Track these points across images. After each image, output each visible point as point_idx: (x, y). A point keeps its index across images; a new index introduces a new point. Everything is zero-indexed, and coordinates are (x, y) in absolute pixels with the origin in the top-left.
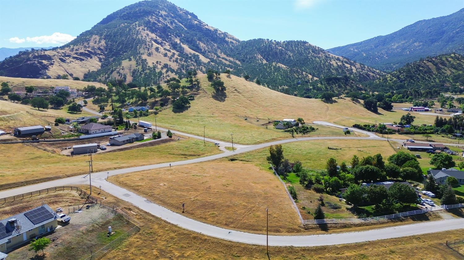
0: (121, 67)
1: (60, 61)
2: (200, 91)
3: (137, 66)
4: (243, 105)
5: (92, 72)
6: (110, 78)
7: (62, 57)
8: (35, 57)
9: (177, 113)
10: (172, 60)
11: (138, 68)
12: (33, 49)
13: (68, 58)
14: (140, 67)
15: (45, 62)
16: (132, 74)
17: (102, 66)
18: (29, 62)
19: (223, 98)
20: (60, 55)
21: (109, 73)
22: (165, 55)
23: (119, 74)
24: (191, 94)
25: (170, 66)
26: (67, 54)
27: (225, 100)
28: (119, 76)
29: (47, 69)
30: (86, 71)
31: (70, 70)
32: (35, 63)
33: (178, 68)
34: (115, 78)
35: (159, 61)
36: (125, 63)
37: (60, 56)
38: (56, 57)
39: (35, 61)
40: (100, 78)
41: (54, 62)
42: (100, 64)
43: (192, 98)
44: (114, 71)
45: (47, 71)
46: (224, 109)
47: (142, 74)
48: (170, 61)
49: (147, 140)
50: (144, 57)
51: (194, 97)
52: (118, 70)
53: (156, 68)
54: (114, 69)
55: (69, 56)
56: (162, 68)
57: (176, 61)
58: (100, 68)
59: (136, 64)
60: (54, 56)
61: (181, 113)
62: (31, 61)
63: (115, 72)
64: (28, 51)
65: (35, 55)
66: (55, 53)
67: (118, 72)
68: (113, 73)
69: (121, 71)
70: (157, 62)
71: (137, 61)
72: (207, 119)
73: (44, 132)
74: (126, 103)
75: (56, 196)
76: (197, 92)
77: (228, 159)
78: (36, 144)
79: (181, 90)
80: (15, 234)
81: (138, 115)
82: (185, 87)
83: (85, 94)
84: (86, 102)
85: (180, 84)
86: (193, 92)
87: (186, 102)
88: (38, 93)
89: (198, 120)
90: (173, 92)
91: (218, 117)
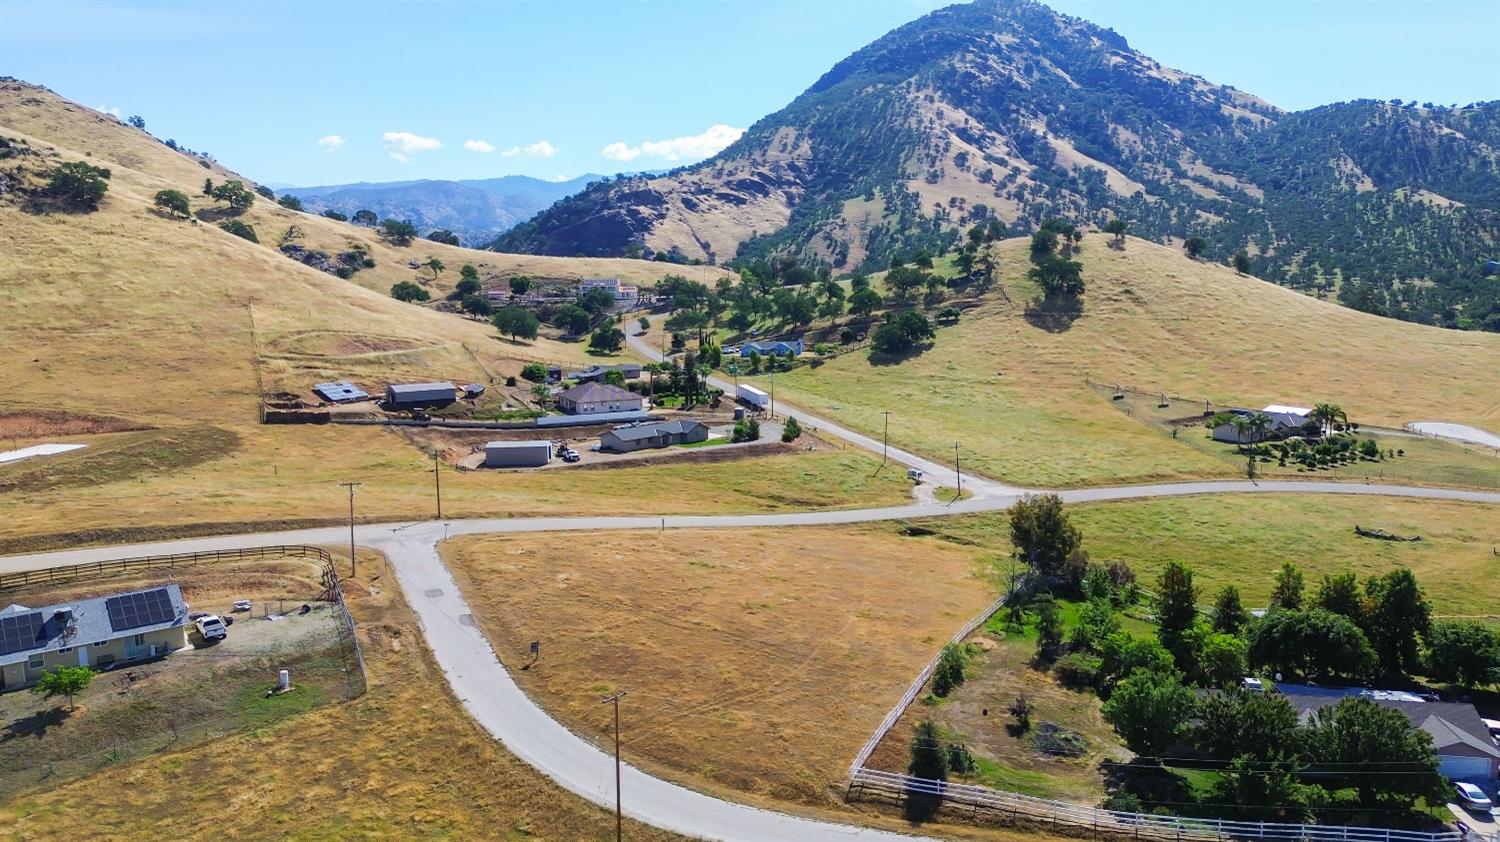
0: (839, 221)
1: (682, 205)
2: (987, 296)
3: (885, 217)
4: (1132, 348)
5: (762, 236)
6: (803, 253)
7: (689, 196)
8: (623, 197)
9: (880, 367)
10: (1004, 192)
11: (889, 223)
12: (620, 176)
13: (705, 196)
14: (895, 219)
15: (645, 211)
17: (792, 219)
18: (605, 212)
19: (1066, 318)
20: (685, 189)
21: (801, 239)
22: (986, 177)
23: (828, 242)
24: (953, 305)
25: (993, 211)
26: (703, 187)
27: (1067, 328)
28: (828, 247)
29: (647, 229)
30: (744, 233)
31: (705, 234)
32: (619, 213)
34: (816, 254)
35: (959, 196)
36: (853, 209)
37: (685, 193)
38: (674, 195)
39: (620, 207)
40: (774, 253)
41: (668, 209)
42: (788, 212)
43: (954, 317)
44: (817, 232)
45: (647, 236)
46: (1049, 358)
47: (897, 241)
48: (997, 195)
49: (714, 442)
50: (913, 186)
51: (957, 315)
52: (828, 229)
53: (943, 219)
54: (816, 228)
55: (708, 192)
56: (963, 221)
57: (1019, 196)
58: (786, 224)
59: (886, 209)
60: (670, 193)
61: (893, 367)
62: (611, 208)
63: (821, 234)
64: (608, 180)
65: (623, 192)
66: (675, 184)
67: (828, 237)
68: (814, 239)
69: (838, 234)
70: (953, 202)
71: (890, 200)
72: (967, 391)
73: (454, 400)
74: (749, 331)
75: (272, 569)
76: (976, 297)
77: (902, 527)
78: (415, 430)
79: (924, 290)
80: (54, 645)
81: (761, 368)
82: (941, 281)
83: (658, 300)
84: (645, 325)
85: (930, 271)
86: (961, 299)
87: (925, 330)
88: (544, 296)
89: (938, 390)
90: (899, 296)
91: (1012, 383)
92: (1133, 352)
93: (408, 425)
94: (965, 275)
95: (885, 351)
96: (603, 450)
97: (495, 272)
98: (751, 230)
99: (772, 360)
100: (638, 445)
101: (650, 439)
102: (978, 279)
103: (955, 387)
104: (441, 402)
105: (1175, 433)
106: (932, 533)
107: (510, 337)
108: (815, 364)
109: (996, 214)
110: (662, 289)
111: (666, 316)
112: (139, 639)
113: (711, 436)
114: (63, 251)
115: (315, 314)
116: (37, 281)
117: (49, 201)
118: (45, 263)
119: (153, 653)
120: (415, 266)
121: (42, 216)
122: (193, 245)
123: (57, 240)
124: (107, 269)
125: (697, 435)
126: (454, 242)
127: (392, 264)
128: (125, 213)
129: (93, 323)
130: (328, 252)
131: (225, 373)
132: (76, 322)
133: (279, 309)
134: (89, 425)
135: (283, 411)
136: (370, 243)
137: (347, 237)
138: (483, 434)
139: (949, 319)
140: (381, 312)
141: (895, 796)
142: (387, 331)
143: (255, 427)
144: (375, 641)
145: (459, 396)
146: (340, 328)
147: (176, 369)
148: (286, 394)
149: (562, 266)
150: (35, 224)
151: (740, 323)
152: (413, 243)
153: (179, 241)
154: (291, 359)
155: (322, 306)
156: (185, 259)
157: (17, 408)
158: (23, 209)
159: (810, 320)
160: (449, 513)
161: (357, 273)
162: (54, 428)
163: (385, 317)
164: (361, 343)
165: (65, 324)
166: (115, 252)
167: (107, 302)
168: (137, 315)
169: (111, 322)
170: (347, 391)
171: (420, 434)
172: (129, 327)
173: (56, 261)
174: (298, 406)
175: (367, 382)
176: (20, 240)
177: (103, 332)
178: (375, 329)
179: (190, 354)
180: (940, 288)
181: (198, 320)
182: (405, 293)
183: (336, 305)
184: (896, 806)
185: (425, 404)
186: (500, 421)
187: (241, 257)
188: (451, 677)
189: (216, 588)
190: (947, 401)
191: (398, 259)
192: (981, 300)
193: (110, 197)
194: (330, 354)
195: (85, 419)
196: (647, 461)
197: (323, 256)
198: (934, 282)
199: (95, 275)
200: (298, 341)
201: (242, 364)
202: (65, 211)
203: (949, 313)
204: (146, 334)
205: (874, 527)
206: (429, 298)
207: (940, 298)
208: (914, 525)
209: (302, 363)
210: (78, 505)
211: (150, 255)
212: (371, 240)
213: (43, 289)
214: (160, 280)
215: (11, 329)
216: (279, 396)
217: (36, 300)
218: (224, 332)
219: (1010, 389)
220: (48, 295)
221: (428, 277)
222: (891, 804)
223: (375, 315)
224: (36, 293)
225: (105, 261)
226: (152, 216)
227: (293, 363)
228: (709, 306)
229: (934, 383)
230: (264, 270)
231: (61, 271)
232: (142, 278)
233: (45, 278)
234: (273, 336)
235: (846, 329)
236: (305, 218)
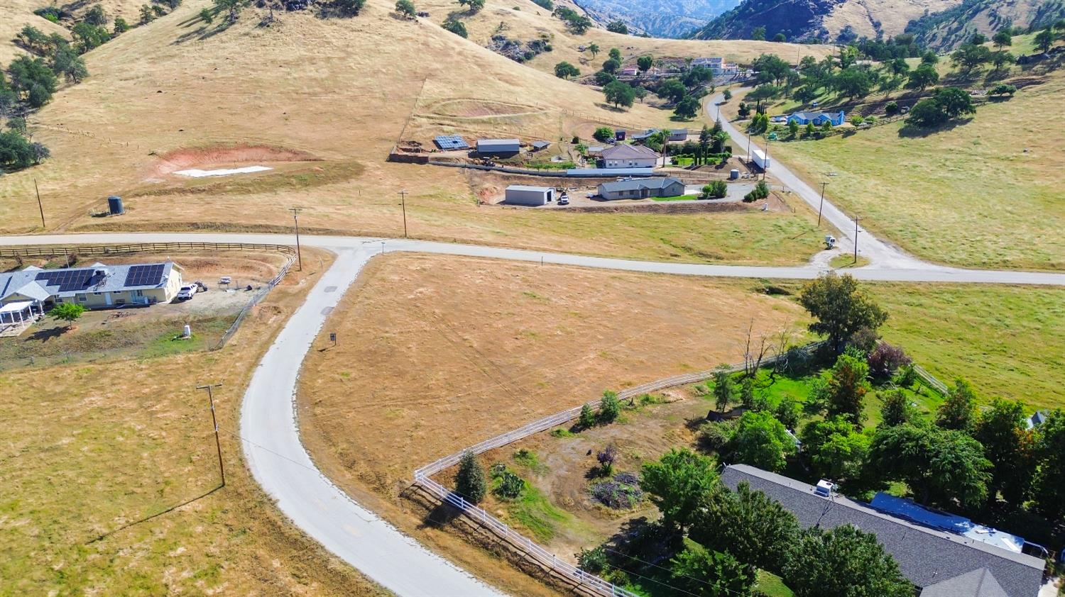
2: (1055, 73)
6: (964, 29)
9: (906, 138)
16: (1033, 17)
21: (964, 17)
23: (992, 18)
24: (1012, 83)
28: (991, 23)
30: (916, 12)
31: (879, 13)
34: (976, 30)
40: (935, 31)
43: (1008, 94)
44: (983, 10)
45: (825, 17)
49: (682, 197)
51: (1012, 91)
52: (994, 6)
54: (983, 6)
61: (920, 140)
63: (986, 12)
67: (993, 14)
68: (978, 16)
69: (1004, 12)
72: (976, 166)
73: (518, 152)
74: (811, 103)
75: (265, 260)
76: (1042, 74)
77: (763, 286)
78: (479, 172)
79: (989, 67)
80: (91, 289)
81: (798, 135)
82: (1010, 59)
83: (752, 75)
84: (728, 96)
85: (1007, 48)
86: (1026, 76)
87: (966, 105)
88: (667, 72)
89: (948, 163)
90: (963, 72)
91: (1034, 161)
93: (477, 169)
94: (1040, 52)
95: (920, 125)
96: (594, 198)
97: (637, 53)
98: (923, 9)
99: (809, 129)
100: (621, 195)
101: (632, 192)
102: (1052, 57)
103: (967, 161)
104: (506, 154)
106: (787, 294)
107: (613, 105)
108: (848, 133)
110: (756, 66)
111: (750, 89)
112: (139, 292)
113: (687, 192)
114: (328, 43)
115: (467, 87)
116: (307, 63)
117: (332, 10)
118: (316, 51)
119: (146, 302)
120: (581, 50)
121: (325, 20)
122: (408, 38)
123: (328, 36)
124: (349, 54)
125: (675, 190)
126: (623, 30)
127: (565, 48)
128: (374, 16)
129: (327, 91)
130: (522, 40)
131: (386, 126)
132: (318, 89)
133: (445, 82)
134: (290, 155)
135: (408, 154)
136: (555, 32)
137: (538, 29)
138: (524, 178)
139: (1001, 95)
140: (518, 85)
141: (433, 500)
142: (512, 100)
143: (380, 164)
144: (261, 316)
145: (522, 151)
146: (479, 97)
147: (359, 122)
148: (414, 142)
149: (689, 48)
150: (319, 26)
151: (805, 97)
152: (588, 32)
153: (399, 35)
154: (432, 118)
155: (475, 81)
156: (399, 48)
157: (259, 142)
158: (316, 16)
159: (866, 95)
160: (413, 234)
161: (538, 56)
162: (273, 156)
163: (518, 89)
164: (490, 108)
165: (311, 90)
166: (357, 44)
167: (340, 77)
168: (354, 86)
169: (336, 90)
170: (455, 142)
171: (480, 176)
172: (346, 93)
173: (322, 50)
174: (417, 151)
175: (472, 137)
176: (308, 36)
177: (330, 96)
178: (505, 97)
179: (372, 112)
180: (1007, 65)
181: (388, 89)
182: (564, 71)
183: (486, 80)
185: (491, 154)
186: (541, 170)
187: (437, 46)
188: (272, 348)
189: (227, 267)
190: (950, 175)
191: (570, 44)
192: (1047, 77)
193: (369, 6)
194: (461, 116)
195: (290, 151)
196: (616, 209)
197: (517, 43)
198: (1000, 59)
199: (340, 59)
200: (444, 105)
201: (398, 120)
202: (339, 16)
203: (1003, 90)
204: (354, 99)
205: (737, 282)
206: (579, 74)
207: (1005, 74)
208: (775, 285)
209: (437, 121)
210: (218, 207)
211: (377, 45)
212: (558, 30)
213: (308, 67)
214: (378, 62)
215: (281, 93)
216: (409, 143)
217: (302, 74)
218: (400, 98)
219: (1026, 166)
220: (311, 71)
221: (587, 58)
223: (511, 88)
224: (304, 70)
225: (349, 49)
226: (391, 19)
227: (431, 121)
228: (789, 81)
229: (948, 156)
230: (449, 55)
231: (322, 56)
232: (367, 61)
233: (312, 61)
234: (429, 102)
235: (893, 102)
236: (515, 16)
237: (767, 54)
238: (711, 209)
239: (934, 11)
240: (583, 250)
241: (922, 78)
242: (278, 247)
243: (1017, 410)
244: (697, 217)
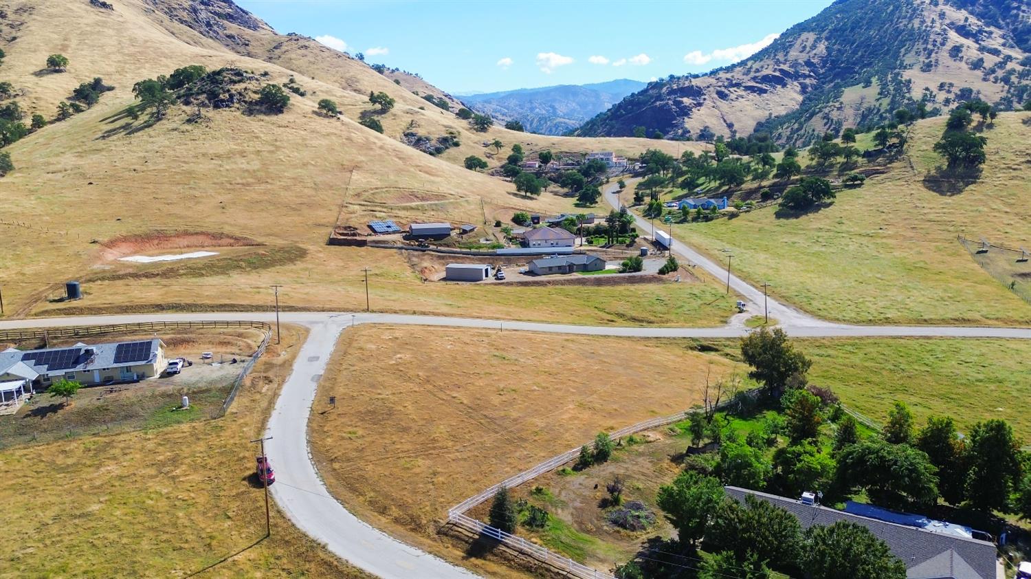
0: (837, 105)
1: (716, 96)
2: (894, 165)
3: (878, 100)
4: (1016, 211)
5: (775, 117)
6: (803, 130)
7: (723, 89)
8: (672, 92)
9: (781, 220)
10: (992, 77)
11: (880, 104)
12: (672, 77)
13: (735, 89)
14: (886, 102)
15: (687, 101)
16: (859, 120)
17: (803, 103)
18: (658, 103)
19: (961, 184)
20: (720, 84)
21: (803, 120)
22: (977, 65)
23: (826, 121)
24: (861, 173)
25: (979, 92)
26: (734, 82)
27: (960, 191)
28: (825, 125)
29: (687, 114)
30: (762, 115)
31: (731, 116)
32: (667, 104)
33: (1002, 99)
34: (814, 130)
35: (948, 81)
36: (851, 94)
37: (720, 87)
38: (711, 89)
39: (669, 99)
40: (780, 131)
41: (705, 99)
42: (800, 98)
43: (859, 182)
44: (818, 113)
45: (686, 118)
46: (931, 217)
47: (885, 118)
48: (985, 80)
49: (610, 271)
50: (906, 75)
51: (862, 180)
52: (826, 110)
53: (929, 101)
54: (817, 110)
55: (738, 85)
56: (947, 102)
57: (1006, 80)
58: (798, 107)
59: (879, 94)
60: (708, 87)
61: (794, 221)
62: (662, 100)
63: (820, 115)
64: (663, 80)
65: (672, 88)
66: (713, 81)
67: (826, 117)
68: (814, 119)
69: (835, 115)
70: (942, 87)
71: (884, 86)
72: (844, 241)
73: (449, 235)
74: (696, 190)
75: (240, 335)
76: (885, 165)
77: (695, 344)
78: (416, 253)
79: (841, 159)
80: (80, 368)
81: (689, 218)
82: (857, 153)
83: (640, 167)
84: (622, 185)
85: (852, 144)
86: (871, 167)
87: (828, 191)
88: (565, 165)
89: (820, 240)
90: (819, 164)
91: (890, 237)
92: (1017, 214)
93: (414, 250)
94: (880, 147)
95: (791, 208)
96: (526, 273)
97: (536, 148)
98: (767, 113)
99: (699, 213)
100: (550, 270)
101: (560, 267)
102: (890, 151)
103: (836, 237)
104: (439, 236)
105: (1013, 284)
106: (716, 350)
107: (523, 193)
108: (732, 216)
109: (980, 96)
110: (643, 159)
111: (640, 180)
112: (128, 369)
113: (609, 267)
114: (257, 137)
115: (392, 177)
116: (238, 156)
117: (258, 108)
118: (245, 145)
119: (135, 378)
120: (486, 145)
121: (252, 117)
122: (333, 134)
123: (256, 131)
124: (278, 148)
125: (598, 265)
126: (520, 129)
127: (472, 144)
128: (299, 114)
129: (260, 181)
130: (432, 137)
131: (321, 213)
132: (251, 180)
133: (371, 173)
134: (232, 241)
135: (344, 238)
136: (460, 130)
137: (445, 126)
138: (459, 258)
139: (854, 183)
140: (438, 176)
141: (471, 535)
142: (434, 189)
143: (321, 247)
144: (253, 385)
145: (453, 233)
146: (404, 186)
147: (294, 209)
148: (350, 227)
149: (581, 144)
150: (246, 122)
151: (690, 185)
152: (490, 130)
153: (324, 131)
154: (364, 205)
155: (399, 172)
156: (324, 142)
157: (199, 230)
158: (243, 113)
159: (742, 183)
160: (374, 309)
161: (447, 150)
162: (214, 242)
163: (438, 179)
164: (414, 195)
165: (244, 181)
166: (285, 138)
167: (272, 169)
168: (285, 177)
169: (269, 181)
170: (389, 227)
171: (418, 257)
172: (278, 183)
173: (251, 144)
174: (354, 235)
175: (404, 221)
176: (236, 131)
177: (263, 186)
178: (428, 187)
179: (305, 200)
180: (855, 158)
181: (318, 179)
182: (473, 164)
183: (408, 171)
184: (467, 542)
185: (426, 237)
186: (473, 250)
187: (359, 141)
188: (274, 414)
189: (204, 343)
190: (823, 249)
191: (476, 141)
192: (889, 168)
193: (293, 105)
194: (390, 203)
195: (232, 238)
196: (549, 282)
197: (427, 139)
198: (849, 153)
199: (270, 152)
200: (373, 194)
201: (333, 208)
202: (265, 114)
203: (855, 178)
204: (287, 188)
205: (672, 341)
206: (487, 166)
207: (854, 166)
208: (705, 343)
209: (369, 208)
210: (178, 289)
211: (304, 139)
212: (463, 128)
213: (240, 160)
214: (306, 155)
215: (215, 183)
216: (345, 228)
217: (234, 166)
218: (331, 187)
219: (884, 240)
220: (242, 164)
221: (492, 153)
222: (464, 540)
223: (432, 178)
224: (235, 163)
225: (278, 143)
226: (315, 116)
227: (363, 208)
228: (673, 172)
229: (820, 234)
230: (371, 149)
231: (251, 149)
232: (296, 154)
233: (243, 154)
234: (359, 191)
235: (766, 189)
236: (423, 115)
237: (652, 149)
238: (632, 281)
239: (776, 114)
240: (531, 318)
241: (787, 169)
242: (252, 323)
243: (949, 424)
244: (620, 288)
